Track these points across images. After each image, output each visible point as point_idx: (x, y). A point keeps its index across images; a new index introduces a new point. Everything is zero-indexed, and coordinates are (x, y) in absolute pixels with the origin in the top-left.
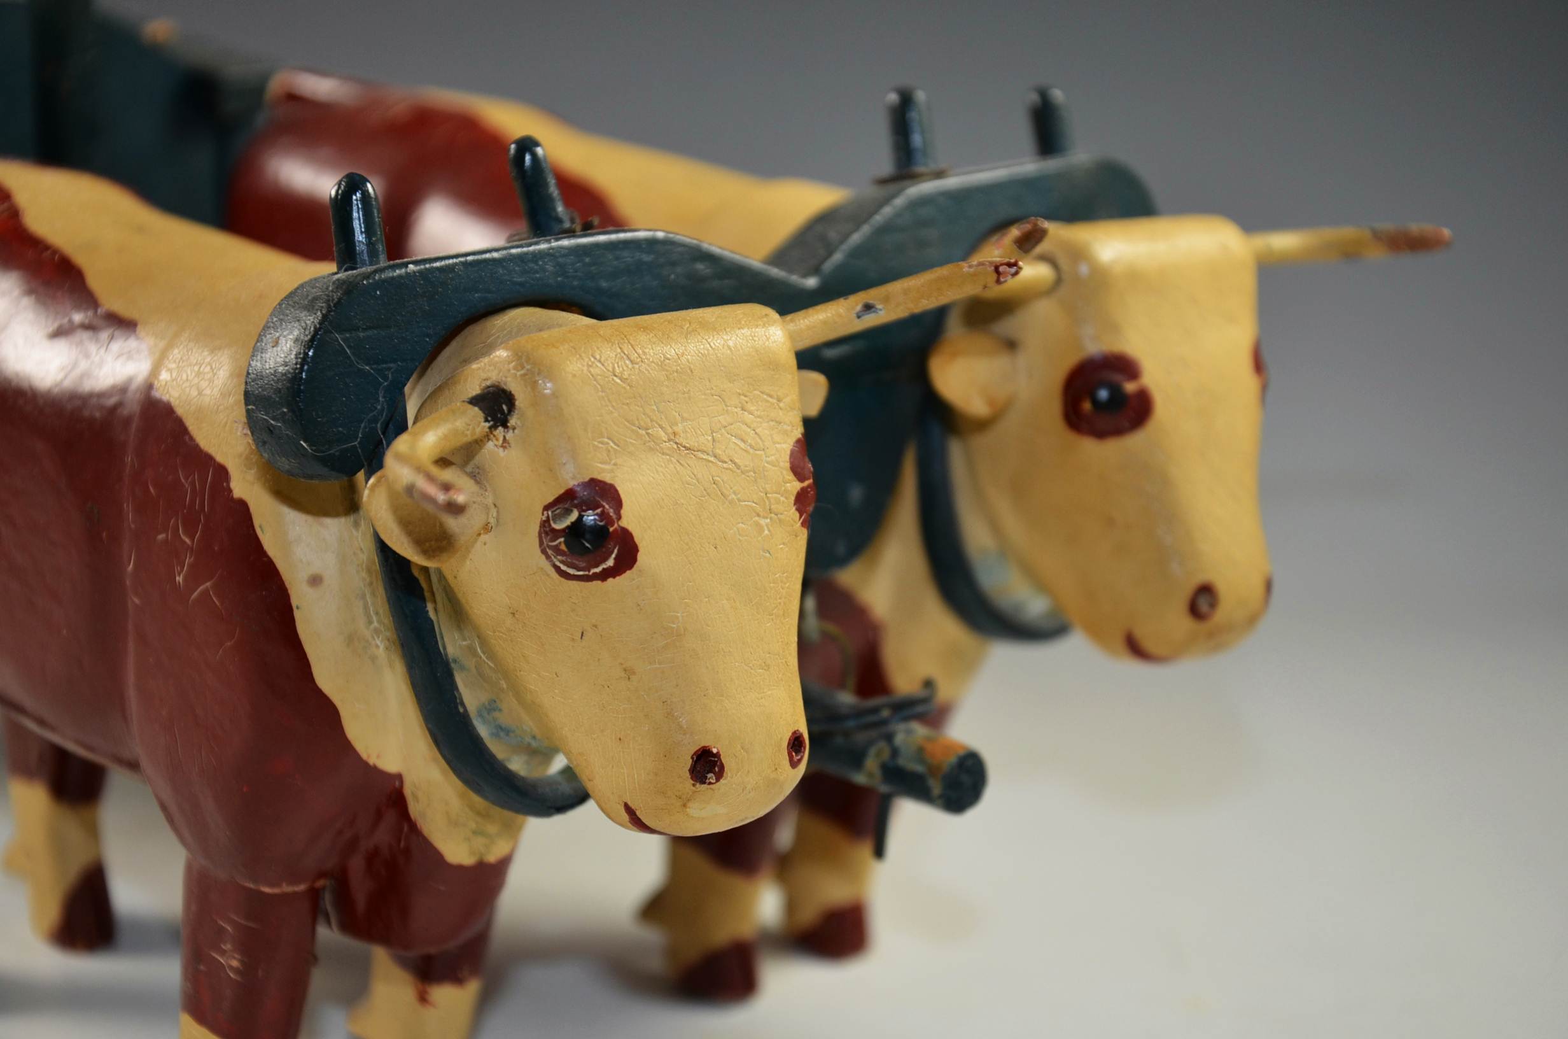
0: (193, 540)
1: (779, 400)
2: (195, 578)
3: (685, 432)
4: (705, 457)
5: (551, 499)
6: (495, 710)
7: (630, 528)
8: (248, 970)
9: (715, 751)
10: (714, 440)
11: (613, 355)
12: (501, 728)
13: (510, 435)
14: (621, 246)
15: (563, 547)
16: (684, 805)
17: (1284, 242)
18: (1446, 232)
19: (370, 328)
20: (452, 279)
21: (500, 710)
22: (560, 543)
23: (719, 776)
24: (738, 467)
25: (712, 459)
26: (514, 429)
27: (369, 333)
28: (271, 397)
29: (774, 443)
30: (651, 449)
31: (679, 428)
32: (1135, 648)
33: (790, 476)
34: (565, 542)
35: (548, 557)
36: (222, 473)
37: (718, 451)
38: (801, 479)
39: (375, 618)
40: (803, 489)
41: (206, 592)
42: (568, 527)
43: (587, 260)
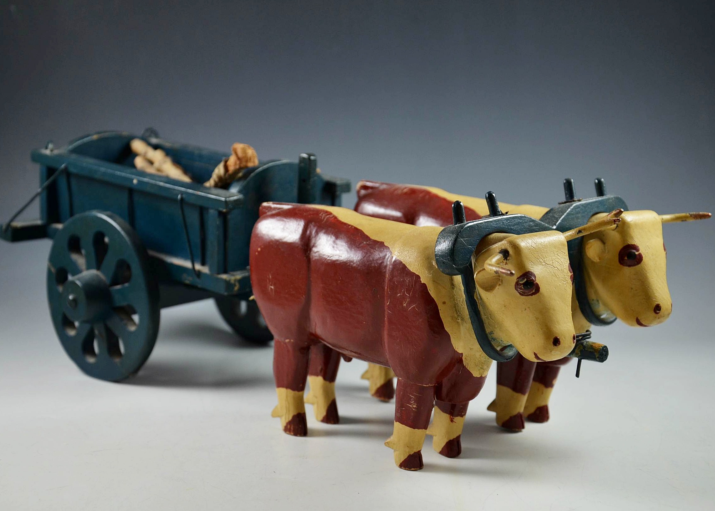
0: (409, 295)
1: (565, 253)
2: (409, 304)
3: (547, 260)
4: (551, 266)
5: (519, 276)
6: (492, 334)
7: (538, 282)
8: (418, 408)
9: (558, 338)
10: (553, 263)
11: (530, 241)
12: (493, 338)
13: (508, 262)
14: (515, 218)
15: (523, 288)
16: (551, 351)
17: (667, 217)
18: (710, 214)
19: (467, 237)
20: (482, 226)
21: (494, 334)
22: (522, 287)
23: (559, 344)
24: (558, 269)
25: (553, 267)
26: (509, 260)
27: (467, 238)
28: (444, 255)
29: (565, 264)
30: (540, 264)
31: (545, 260)
32: (639, 323)
33: (569, 272)
34: (523, 286)
35: (517, 290)
36: (418, 277)
37: (554, 265)
38: (571, 273)
39: (458, 312)
40: (571, 275)
41: (414, 307)
42: (524, 283)
43: (509, 221)
